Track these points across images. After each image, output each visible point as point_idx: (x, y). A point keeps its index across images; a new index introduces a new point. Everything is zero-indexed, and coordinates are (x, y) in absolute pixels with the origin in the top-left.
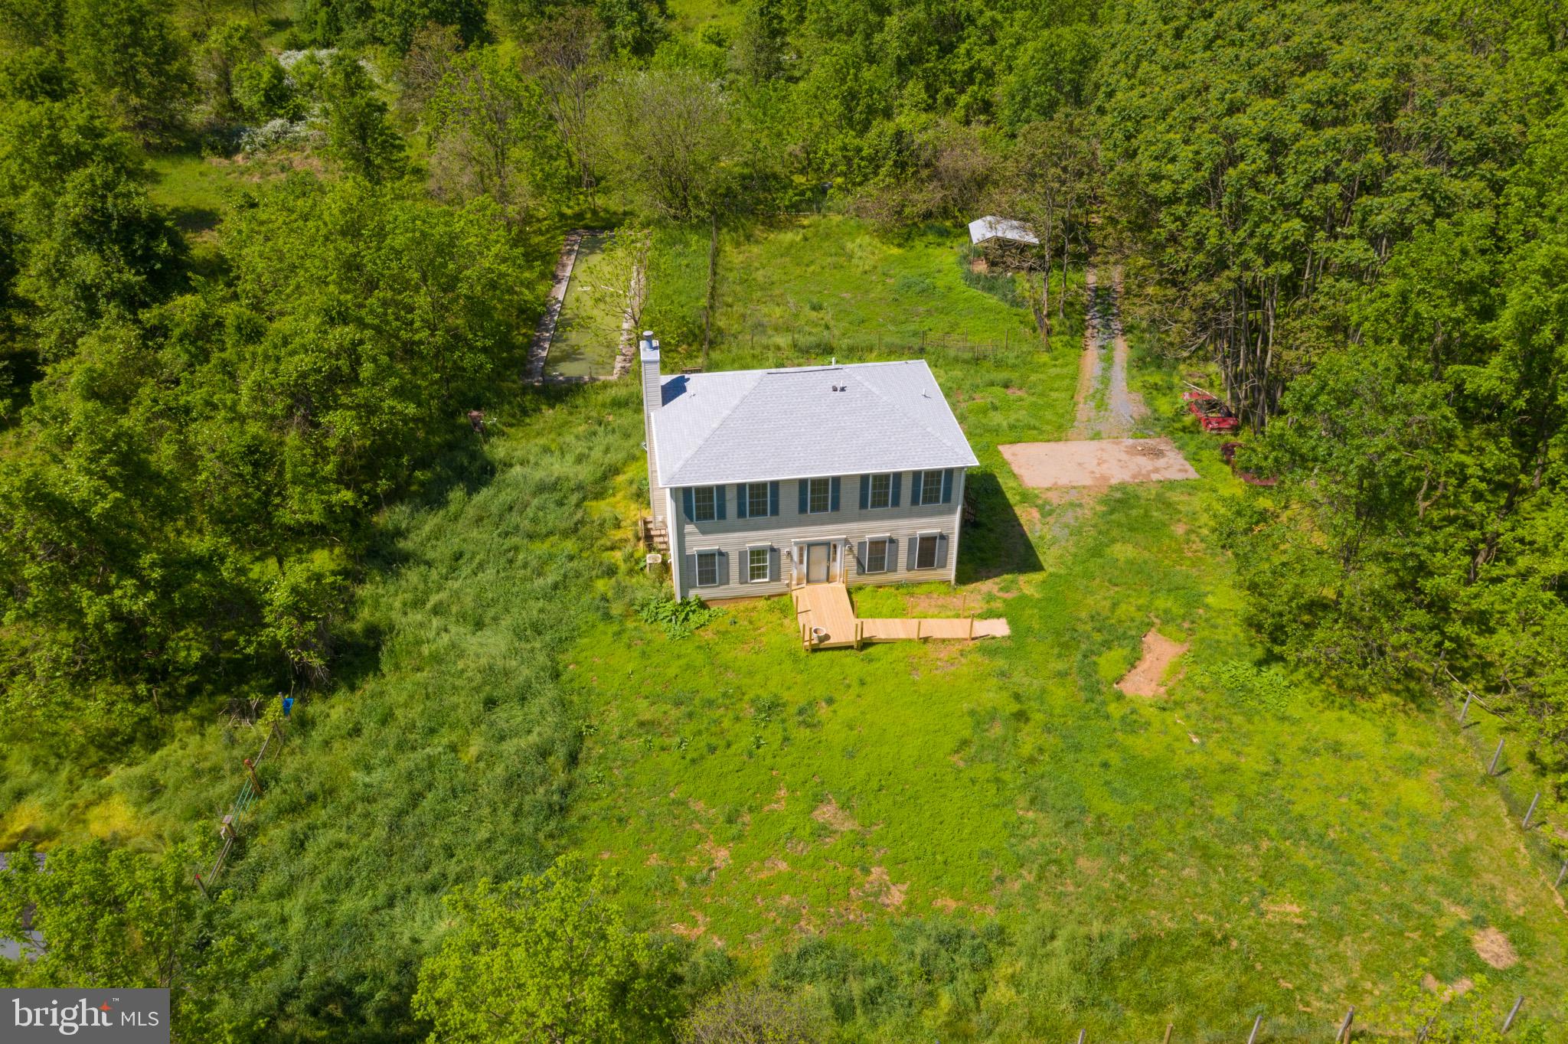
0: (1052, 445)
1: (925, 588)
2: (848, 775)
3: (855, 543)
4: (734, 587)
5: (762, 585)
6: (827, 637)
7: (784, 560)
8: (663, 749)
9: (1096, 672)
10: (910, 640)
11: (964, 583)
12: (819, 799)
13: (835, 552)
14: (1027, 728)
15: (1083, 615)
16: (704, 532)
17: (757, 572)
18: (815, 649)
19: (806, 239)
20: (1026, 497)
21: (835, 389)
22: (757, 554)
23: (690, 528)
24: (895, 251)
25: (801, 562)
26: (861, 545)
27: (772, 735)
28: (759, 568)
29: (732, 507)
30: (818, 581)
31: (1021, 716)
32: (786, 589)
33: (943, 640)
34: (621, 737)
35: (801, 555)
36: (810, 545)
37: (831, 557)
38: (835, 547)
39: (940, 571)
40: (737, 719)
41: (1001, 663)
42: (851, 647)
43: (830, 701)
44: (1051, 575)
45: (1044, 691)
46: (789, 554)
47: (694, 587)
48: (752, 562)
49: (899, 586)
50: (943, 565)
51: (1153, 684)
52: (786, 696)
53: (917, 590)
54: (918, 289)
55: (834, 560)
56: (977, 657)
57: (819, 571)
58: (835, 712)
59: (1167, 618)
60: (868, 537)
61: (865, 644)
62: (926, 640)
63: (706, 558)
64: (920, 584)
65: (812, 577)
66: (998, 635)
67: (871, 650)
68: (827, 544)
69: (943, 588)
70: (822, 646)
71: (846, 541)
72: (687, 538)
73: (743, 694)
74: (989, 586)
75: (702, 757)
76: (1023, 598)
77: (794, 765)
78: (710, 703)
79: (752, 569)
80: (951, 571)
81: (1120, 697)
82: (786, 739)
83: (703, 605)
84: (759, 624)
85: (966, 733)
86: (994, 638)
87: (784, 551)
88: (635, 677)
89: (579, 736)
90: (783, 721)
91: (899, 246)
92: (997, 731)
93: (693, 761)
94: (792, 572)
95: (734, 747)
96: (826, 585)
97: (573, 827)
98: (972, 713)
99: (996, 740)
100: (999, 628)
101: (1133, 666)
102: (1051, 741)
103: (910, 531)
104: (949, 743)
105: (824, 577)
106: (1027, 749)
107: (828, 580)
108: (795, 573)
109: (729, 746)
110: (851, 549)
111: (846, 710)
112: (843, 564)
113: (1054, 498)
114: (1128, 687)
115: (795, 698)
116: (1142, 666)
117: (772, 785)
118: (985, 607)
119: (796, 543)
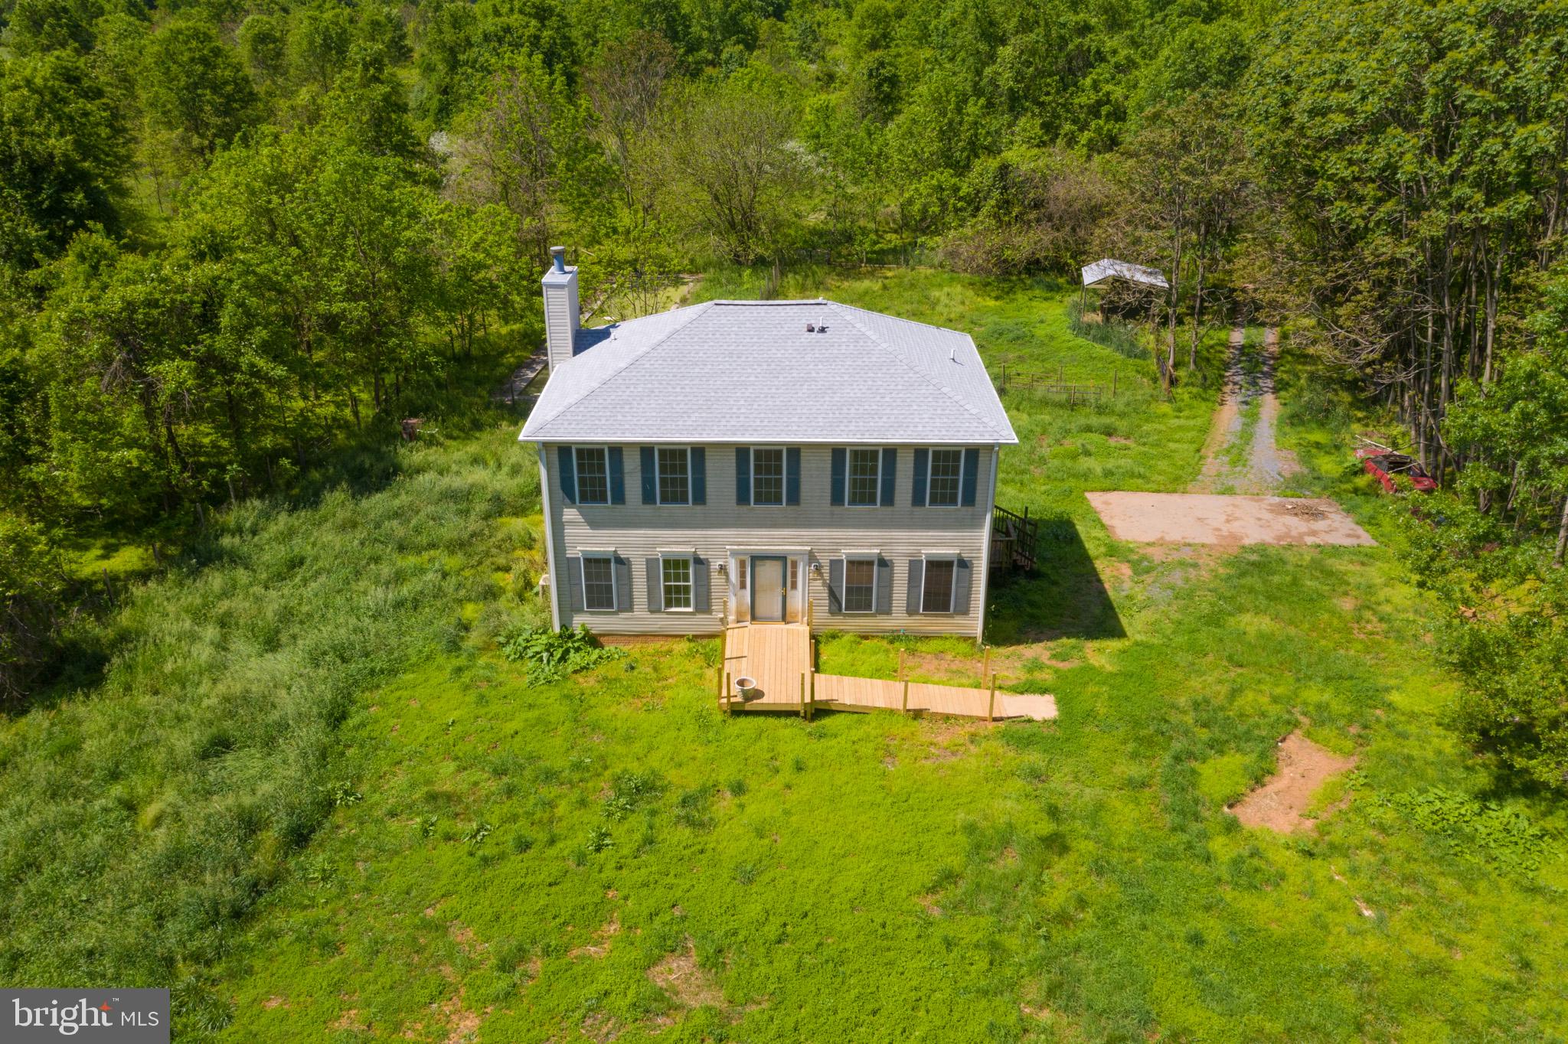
0: (1163, 496)
1: (935, 645)
2: (732, 909)
3: (825, 561)
4: (640, 617)
5: (683, 619)
6: (759, 694)
7: (716, 579)
8: (448, 838)
9: (1194, 785)
10: (892, 712)
11: (998, 644)
12: (669, 946)
13: (794, 575)
14: (1061, 864)
15: (1182, 701)
16: (594, 524)
17: (675, 596)
18: (737, 712)
19: (885, 288)
20: (1113, 551)
21: (811, 330)
22: (675, 566)
23: (570, 514)
25: (743, 586)
26: (835, 564)
27: (627, 833)
28: (678, 589)
29: (633, 485)
30: (770, 619)
31: (1056, 844)
32: (717, 628)
33: (947, 717)
34: (393, 814)
35: (743, 575)
36: (757, 559)
37: (788, 581)
38: (794, 564)
39: (959, 620)
40: (583, 803)
41: (1034, 758)
42: (796, 714)
43: (739, 789)
44: (1137, 644)
45: (1100, 806)
46: (723, 569)
47: (580, 611)
48: (667, 578)
49: (894, 637)
50: (964, 610)
51: (1294, 814)
52: (672, 775)
53: (922, 647)
55: (794, 586)
56: (996, 746)
57: (771, 603)
58: (742, 806)
59: (1322, 716)
60: (844, 553)
61: (819, 711)
62: (918, 714)
63: (597, 564)
64: (926, 638)
65: (760, 611)
66: (1037, 717)
67: (827, 721)
68: (782, 558)
69: (963, 647)
70: (748, 707)
71: (811, 557)
72: (568, 531)
73: (606, 768)
74: (1037, 651)
75: (502, 856)
76: (1088, 670)
77: (646, 885)
78: (550, 776)
79: (668, 590)
80: (975, 622)
81: (1231, 827)
82: (649, 841)
83: (593, 641)
84: (667, 673)
85: (955, 862)
86: (1030, 721)
87: (715, 565)
88: (459, 728)
89: (328, 805)
90: (653, 813)
92: (1010, 862)
93: (486, 861)
94: (731, 600)
95: (560, 845)
96: (782, 626)
97: (245, 947)
98: (970, 829)
99: (1005, 876)
100: (1042, 708)
101: (1258, 782)
102: (1105, 889)
103: (911, 549)
104: (921, 874)
105: (778, 613)
106: (1057, 898)
107: (785, 618)
108: (732, 604)
109: (552, 842)
110: (818, 569)
111: (760, 806)
112: (807, 593)
113: (1157, 555)
114: (1248, 815)
115: (684, 779)
116: (1274, 786)
117: (600, 912)
118: (1024, 676)
119: (734, 553)
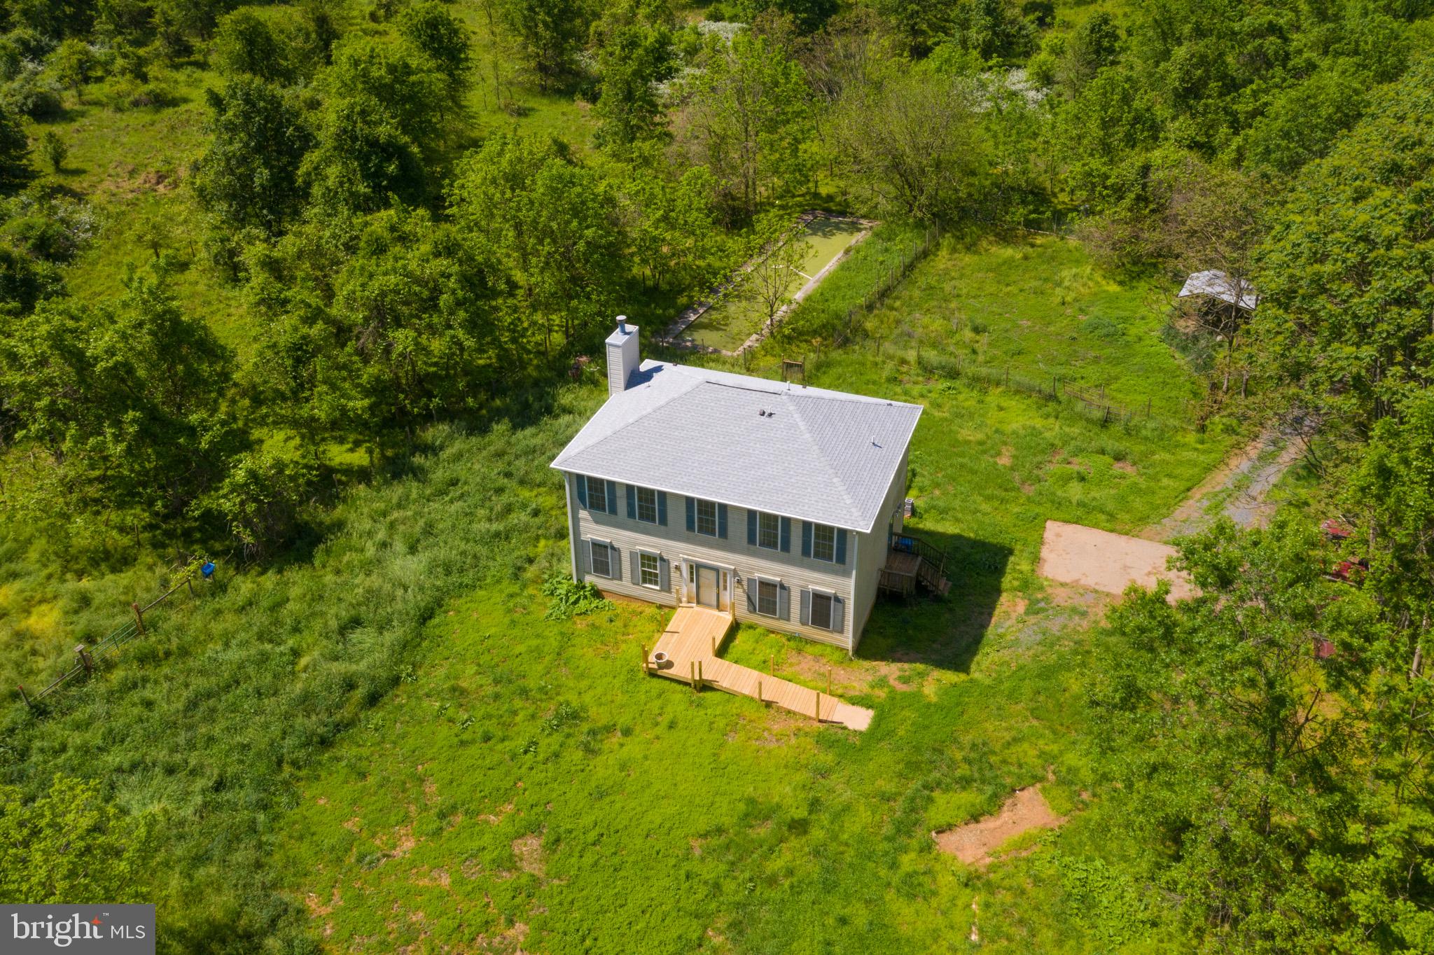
0: (1113, 536)
1: (817, 649)
2: (577, 815)
3: (744, 577)
4: (625, 585)
5: (651, 591)
6: (669, 665)
7: (674, 575)
8: (451, 720)
9: (926, 809)
10: (752, 699)
11: (866, 658)
12: (534, 829)
13: (725, 581)
14: (794, 842)
15: (967, 739)
16: (597, 522)
17: (648, 578)
18: (652, 674)
19: (1026, 258)
20: (1026, 585)
21: (763, 414)
22: (648, 559)
23: (583, 514)
24: (1113, 288)
25: (692, 580)
26: (751, 581)
27: (549, 743)
28: (650, 573)
29: (622, 505)
30: (708, 605)
31: (799, 827)
32: (674, 603)
33: (789, 712)
34: (428, 695)
35: (692, 573)
36: (699, 566)
37: (720, 584)
38: (725, 575)
39: (836, 636)
40: (533, 717)
41: (828, 758)
42: (689, 684)
43: (627, 732)
44: (971, 681)
45: (847, 808)
46: (677, 568)
47: (589, 573)
48: (643, 565)
49: (791, 637)
50: (841, 631)
51: (983, 850)
52: (593, 711)
53: (809, 649)
54: (1104, 331)
55: (725, 588)
56: (808, 743)
57: (709, 594)
58: (622, 745)
59: (1067, 780)
60: (757, 575)
61: (705, 686)
62: (768, 704)
63: (600, 548)
64: (814, 642)
65: (704, 597)
66: (851, 727)
67: (708, 695)
68: (716, 570)
69: (837, 656)
70: (659, 673)
71: (735, 573)
72: (582, 523)
73: (558, 694)
74: (890, 670)
75: (473, 742)
76: (917, 696)
77: (540, 784)
78: (524, 692)
79: (644, 572)
80: (848, 640)
81: (927, 848)
82: (557, 755)
83: (598, 594)
84: (631, 631)
85: (726, 821)
86: (845, 728)
87: (673, 564)
88: (490, 641)
89: (396, 681)
90: (568, 736)
91: (1121, 283)
92: (763, 831)
93: (463, 743)
94: (683, 587)
95: (506, 743)
96: (716, 613)
97: (320, 763)
98: (751, 801)
99: (753, 841)
100: (859, 719)
101: (975, 818)
102: (812, 869)
103: (802, 583)
104: (702, 824)
105: (715, 603)
106: (776, 865)
107: (719, 607)
108: (684, 590)
109: (503, 740)
110: (739, 582)
111: (633, 748)
112: (734, 595)
113: (1061, 597)
114: (946, 842)
115: (599, 715)
116: (988, 824)
117: (507, 796)
118: (866, 689)
119: (685, 560)
